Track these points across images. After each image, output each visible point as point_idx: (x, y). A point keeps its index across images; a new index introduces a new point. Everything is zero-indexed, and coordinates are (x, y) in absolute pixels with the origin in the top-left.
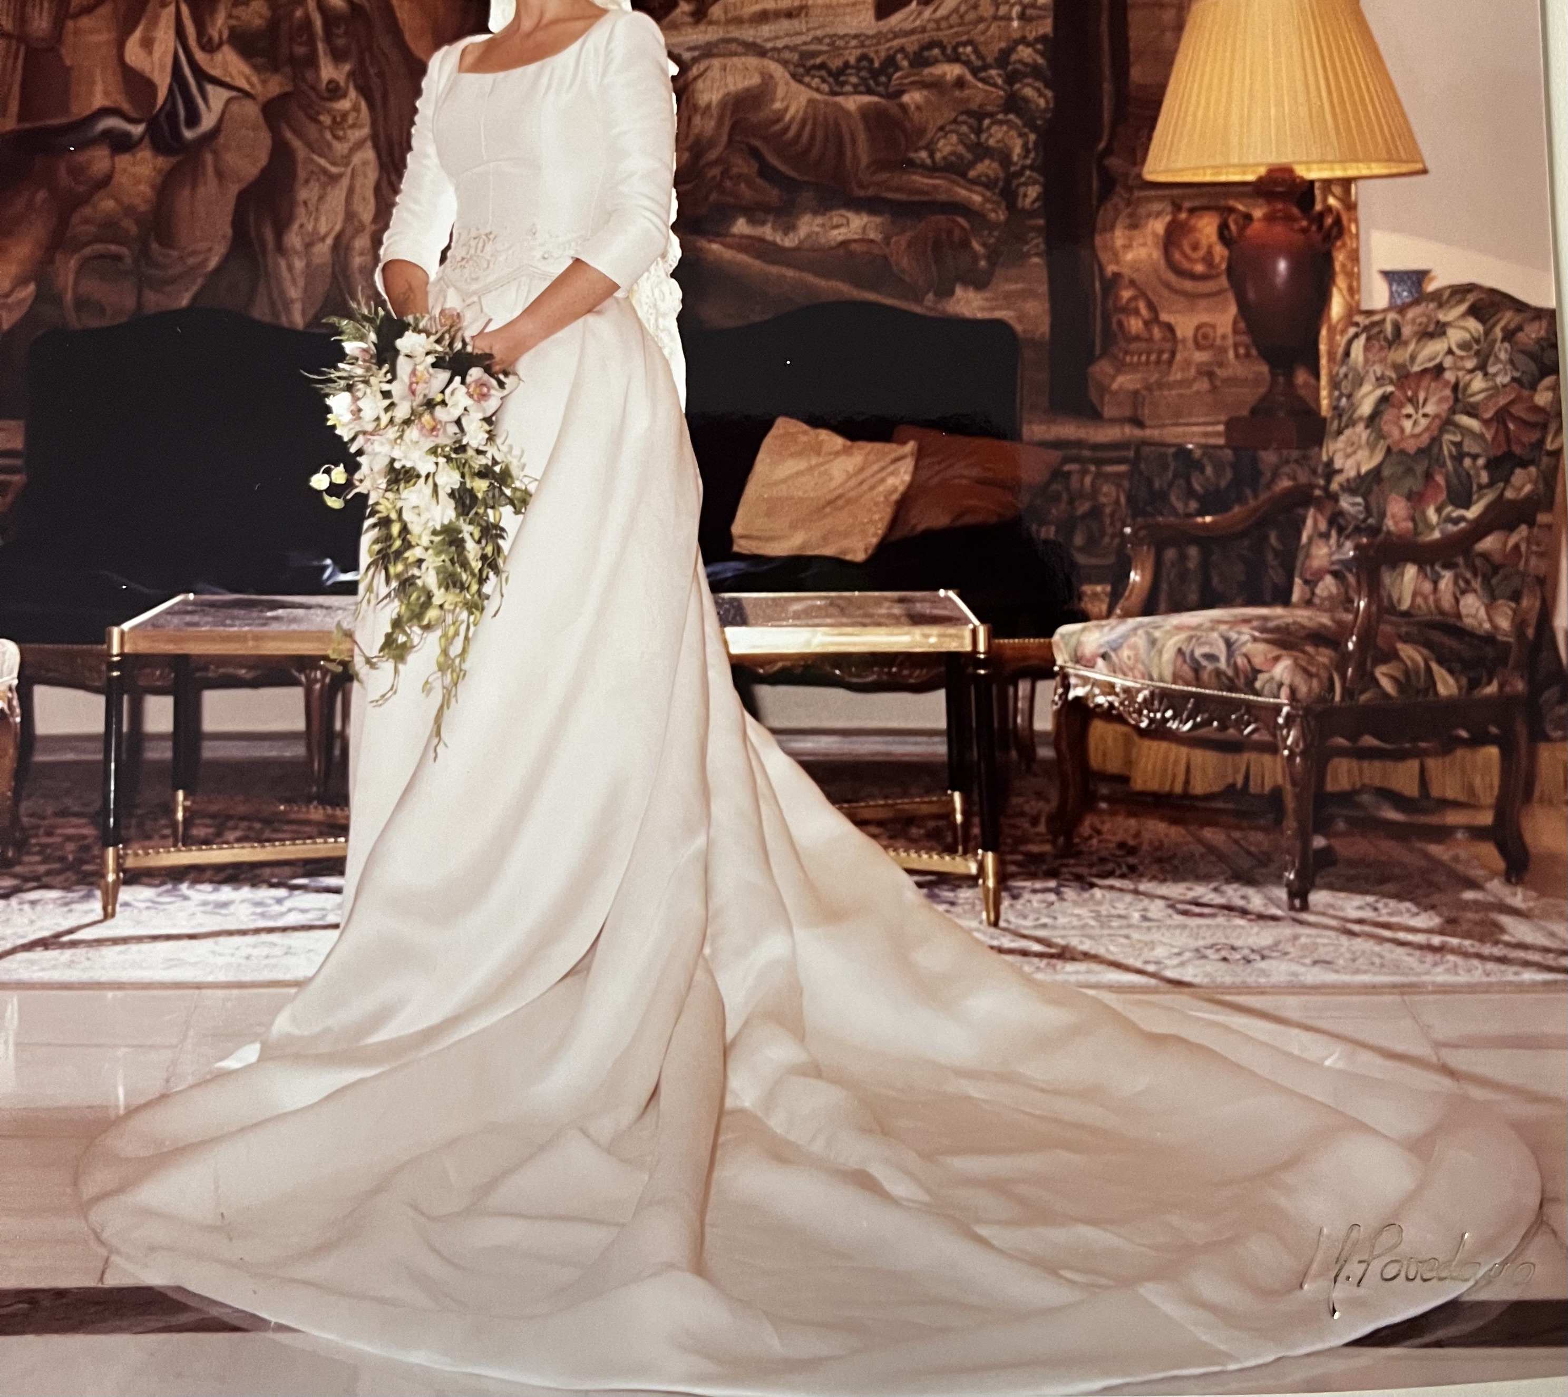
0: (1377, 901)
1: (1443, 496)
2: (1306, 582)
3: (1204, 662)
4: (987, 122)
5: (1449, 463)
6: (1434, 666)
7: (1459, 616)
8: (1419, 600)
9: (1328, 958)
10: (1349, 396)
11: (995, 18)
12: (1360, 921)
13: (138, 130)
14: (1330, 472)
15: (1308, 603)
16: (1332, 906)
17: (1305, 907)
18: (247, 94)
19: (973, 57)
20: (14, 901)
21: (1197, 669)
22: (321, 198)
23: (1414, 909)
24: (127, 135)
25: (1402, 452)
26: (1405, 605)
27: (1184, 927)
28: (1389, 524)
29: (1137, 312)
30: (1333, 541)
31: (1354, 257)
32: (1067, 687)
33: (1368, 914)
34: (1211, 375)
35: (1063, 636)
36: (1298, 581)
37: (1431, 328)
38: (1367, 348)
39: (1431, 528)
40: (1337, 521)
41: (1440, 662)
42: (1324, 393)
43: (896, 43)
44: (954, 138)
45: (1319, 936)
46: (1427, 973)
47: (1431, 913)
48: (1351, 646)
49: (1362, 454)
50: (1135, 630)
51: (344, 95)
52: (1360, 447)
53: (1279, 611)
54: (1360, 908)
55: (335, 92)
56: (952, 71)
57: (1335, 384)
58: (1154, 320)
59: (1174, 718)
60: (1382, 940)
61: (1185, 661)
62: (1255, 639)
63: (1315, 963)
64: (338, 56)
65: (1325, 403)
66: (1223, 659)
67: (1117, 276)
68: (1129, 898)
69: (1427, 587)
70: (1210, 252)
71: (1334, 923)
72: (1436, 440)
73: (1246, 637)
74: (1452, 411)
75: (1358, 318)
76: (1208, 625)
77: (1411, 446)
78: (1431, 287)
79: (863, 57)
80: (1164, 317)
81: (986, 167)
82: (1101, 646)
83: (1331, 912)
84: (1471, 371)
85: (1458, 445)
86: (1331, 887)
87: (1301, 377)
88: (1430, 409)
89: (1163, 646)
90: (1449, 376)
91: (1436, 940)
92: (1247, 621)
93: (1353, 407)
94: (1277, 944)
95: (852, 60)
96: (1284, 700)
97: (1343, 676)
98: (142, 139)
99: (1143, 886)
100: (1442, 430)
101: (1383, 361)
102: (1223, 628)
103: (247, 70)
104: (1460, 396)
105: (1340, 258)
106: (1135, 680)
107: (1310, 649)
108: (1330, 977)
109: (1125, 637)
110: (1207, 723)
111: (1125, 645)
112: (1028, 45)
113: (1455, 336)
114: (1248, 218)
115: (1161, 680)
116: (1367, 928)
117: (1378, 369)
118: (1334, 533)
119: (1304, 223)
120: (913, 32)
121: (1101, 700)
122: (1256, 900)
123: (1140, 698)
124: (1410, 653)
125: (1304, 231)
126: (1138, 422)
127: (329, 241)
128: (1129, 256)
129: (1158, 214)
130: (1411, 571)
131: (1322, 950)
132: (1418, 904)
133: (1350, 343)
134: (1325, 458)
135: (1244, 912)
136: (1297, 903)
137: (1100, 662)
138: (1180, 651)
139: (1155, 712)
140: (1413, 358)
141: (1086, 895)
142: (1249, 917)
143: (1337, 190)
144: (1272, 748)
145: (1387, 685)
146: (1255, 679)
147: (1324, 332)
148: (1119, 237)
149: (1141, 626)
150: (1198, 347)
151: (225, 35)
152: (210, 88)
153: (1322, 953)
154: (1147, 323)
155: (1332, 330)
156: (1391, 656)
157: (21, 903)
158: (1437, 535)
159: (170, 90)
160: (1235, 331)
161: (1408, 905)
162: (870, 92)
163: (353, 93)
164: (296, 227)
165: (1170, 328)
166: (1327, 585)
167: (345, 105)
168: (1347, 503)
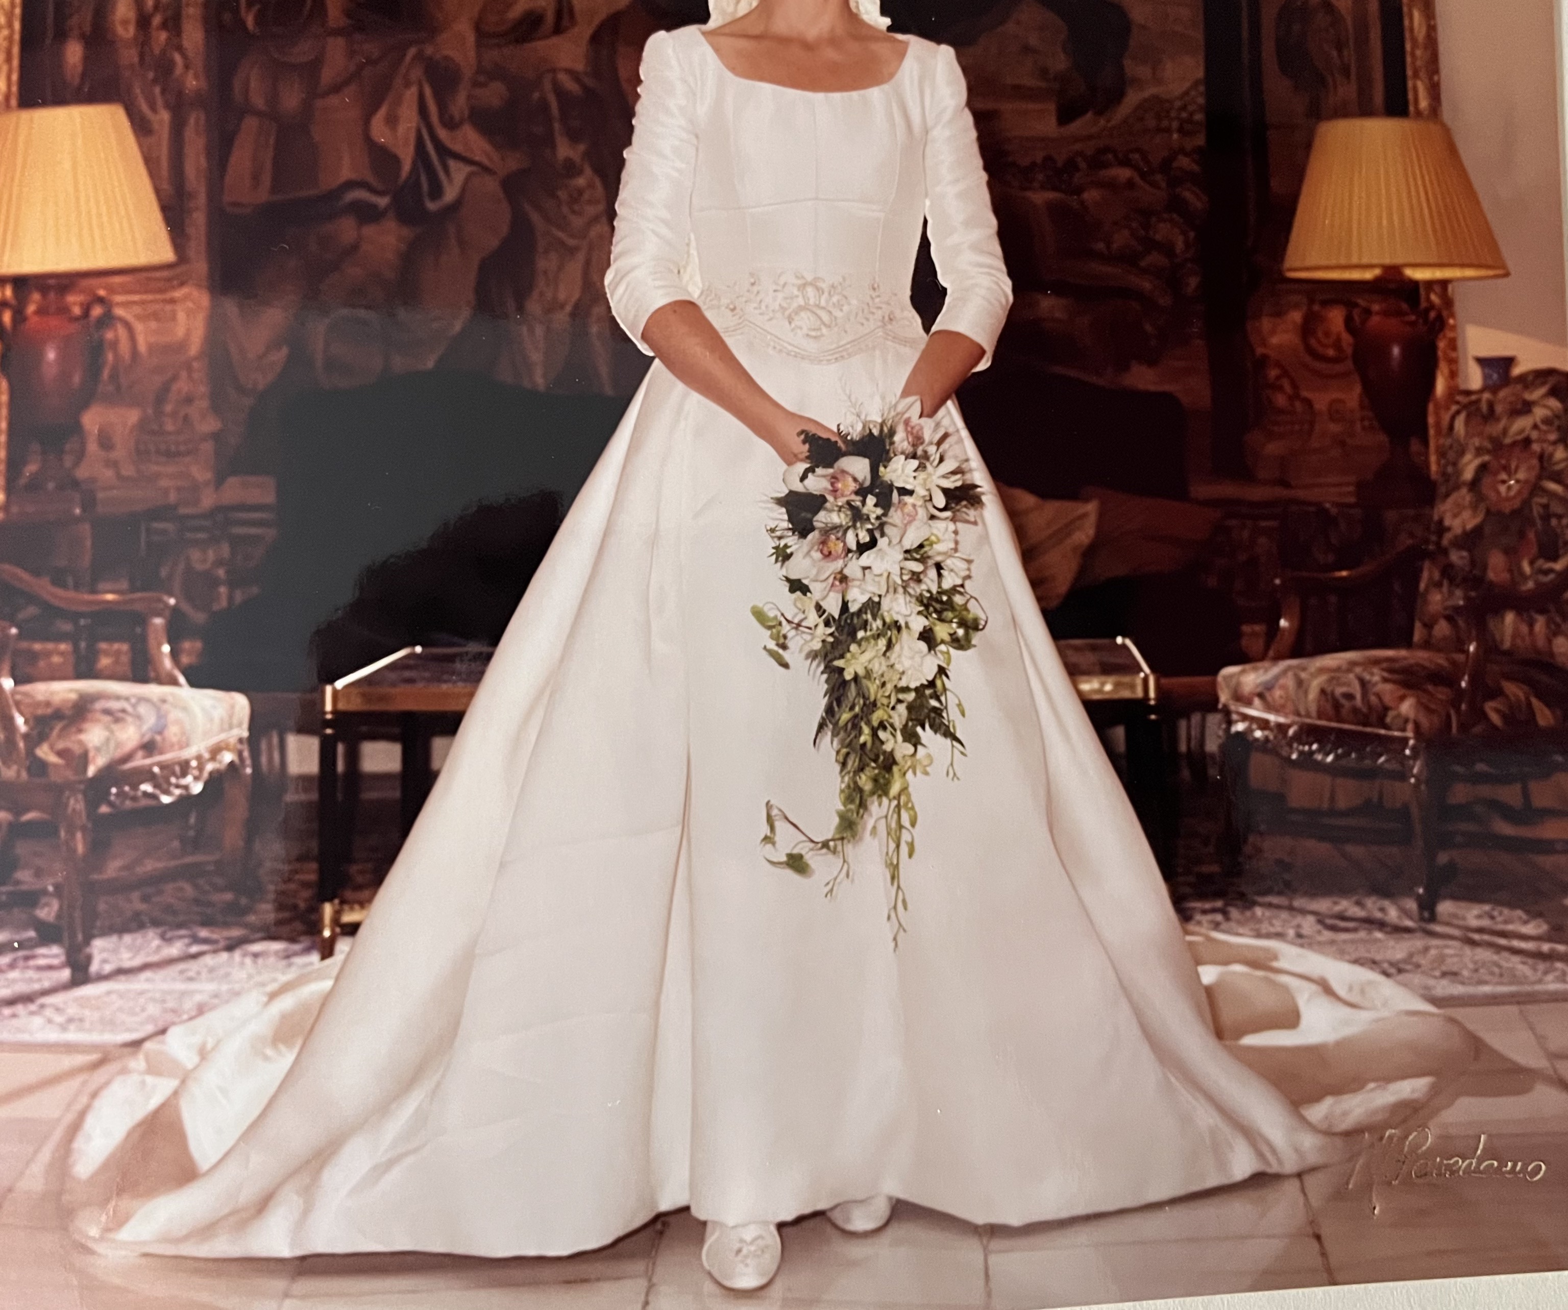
0: (1493, 909)
1: (1534, 550)
2: (1425, 625)
3: (1343, 701)
4: (1154, 219)
5: (1539, 522)
6: (1535, 701)
7: (1552, 654)
8: (1519, 641)
9: (1455, 969)
10: (1455, 464)
11: (1159, 130)
12: (1480, 930)
13: (383, 202)
14: (1442, 529)
15: (1427, 645)
16: (1455, 916)
17: (1433, 918)
18: (486, 170)
19: (1141, 164)
20: (237, 954)
21: (1337, 706)
22: (560, 268)
23: (1524, 917)
24: (374, 207)
25: (1500, 513)
26: (1507, 645)
27: (1332, 942)
28: (1491, 575)
29: (1281, 388)
30: (1445, 589)
31: (1453, 345)
32: (1230, 723)
33: (1485, 923)
34: (1343, 444)
35: (1225, 678)
36: (1418, 625)
37: (1519, 406)
38: (1467, 422)
39: (1525, 578)
40: (1448, 571)
41: (1539, 697)
42: (1433, 458)
43: (1078, 147)
44: (1126, 232)
45: (1447, 947)
46: (1540, 981)
47: (1539, 921)
48: (1463, 684)
49: (1466, 514)
50: (1284, 672)
51: (580, 172)
52: (1464, 508)
53: (1403, 653)
54: (1479, 917)
55: (571, 169)
56: (1124, 174)
57: (1442, 454)
58: (1295, 396)
59: (1319, 751)
60: (1499, 949)
61: (1327, 700)
62: (1385, 680)
63: (1444, 974)
64: (574, 137)
65: (1434, 468)
66: (1358, 696)
67: (1265, 357)
68: (1284, 915)
69: (1524, 629)
70: (1339, 340)
71: (1456, 932)
72: (1527, 503)
73: (1376, 678)
74: (1540, 478)
75: (1459, 398)
76: (1344, 667)
77: (1507, 508)
78: (1517, 371)
79: (1048, 159)
80: (1305, 394)
81: (1154, 258)
82: (1257, 686)
83: (1456, 922)
84: (1555, 443)
85: (1546, 507)
86: (1455, 897)
87: (1415, 446)
88: (1521, 475)
89: (1309, 686)
90: (1536, 447)
91: (1546, 947)
92: (1376, 662)
93: (1458, 473)
94: (1411, 955)
95: (1039, 160)
96: (1410, 734)
97: (1458, 710)
98: (386, 210)
99: (1298, 903)
100: (1532, 494)
101: (1480, 434)
102: (1358, 670)
103: (488, 147)
104: (1545, 464)
105: (1442, 344)
106: (1286, 716)
107: (1430, 687)
108: (1458, 990)
109: (1277, 678)
110: (1347, 754)
111: (1277, 687)
112: (1186, 154)
113: (1539, 413)
114: (1368, 312)
115: (1308, 715)
116: (1486, 937)
117: (1476, 442)
118: (1445, 583)
119: (1413, 318)
120: (1090, 137)
121: (1258, 734)
122: (1393, 914)
123: (1291, 732)
124: (1513, 689)
125: (1413, 324)
126: (1286, 484)
127: (568, 309)
128: (1275, 340)
129: (1296, 306)
130: (1510, 618)
131: (1449, 961)
132: (1527, 912)
133: (1453, 418)
134: (1436, 518)
135: (1381, 925)
136: (1426, 914)
137: (1257, 701)
138: (1323, 691)
139: (1304, 745)
140: (1505, 432)
141: (1248, 914)
142: (1389, 929)
143: (1437, 288)
144: (1403, 776)
145: (1495, 718)
146: (1385, 715)
147: (1431, 407)
148: (1266, 323)
149: (1289, 668)
150: (1332, 419)
151: (466, 113)
152: (452, 164)
153: (1451, 964)
154: (1291, 398)
155: (1437, 407)
156: (1496, 693)
157: (244, 955)
158: (1530, 585)
159: (414, 163)
160: (1362, 407)
161: (1519, 913)
162: (1055, 189)
163: (588, 171)
164: (535, 294)
165: (1308, 403)
166: (1442, 628)
167: (581, 181)
168: (1457, 557)
